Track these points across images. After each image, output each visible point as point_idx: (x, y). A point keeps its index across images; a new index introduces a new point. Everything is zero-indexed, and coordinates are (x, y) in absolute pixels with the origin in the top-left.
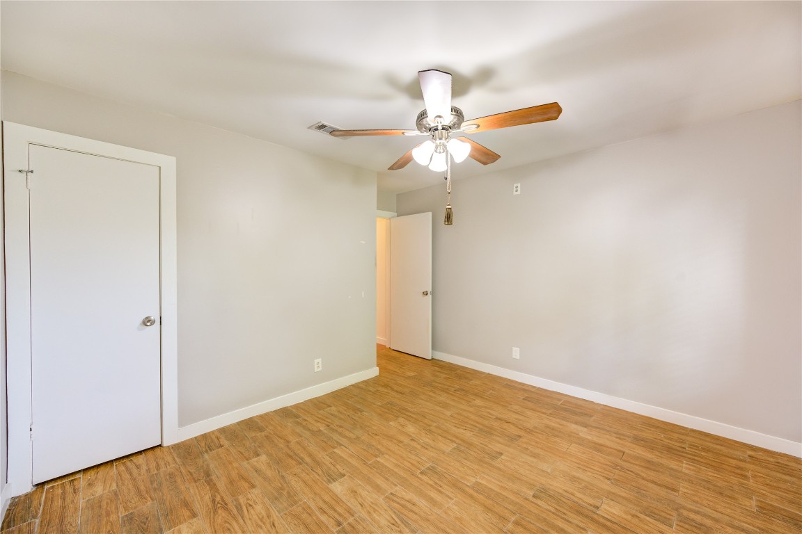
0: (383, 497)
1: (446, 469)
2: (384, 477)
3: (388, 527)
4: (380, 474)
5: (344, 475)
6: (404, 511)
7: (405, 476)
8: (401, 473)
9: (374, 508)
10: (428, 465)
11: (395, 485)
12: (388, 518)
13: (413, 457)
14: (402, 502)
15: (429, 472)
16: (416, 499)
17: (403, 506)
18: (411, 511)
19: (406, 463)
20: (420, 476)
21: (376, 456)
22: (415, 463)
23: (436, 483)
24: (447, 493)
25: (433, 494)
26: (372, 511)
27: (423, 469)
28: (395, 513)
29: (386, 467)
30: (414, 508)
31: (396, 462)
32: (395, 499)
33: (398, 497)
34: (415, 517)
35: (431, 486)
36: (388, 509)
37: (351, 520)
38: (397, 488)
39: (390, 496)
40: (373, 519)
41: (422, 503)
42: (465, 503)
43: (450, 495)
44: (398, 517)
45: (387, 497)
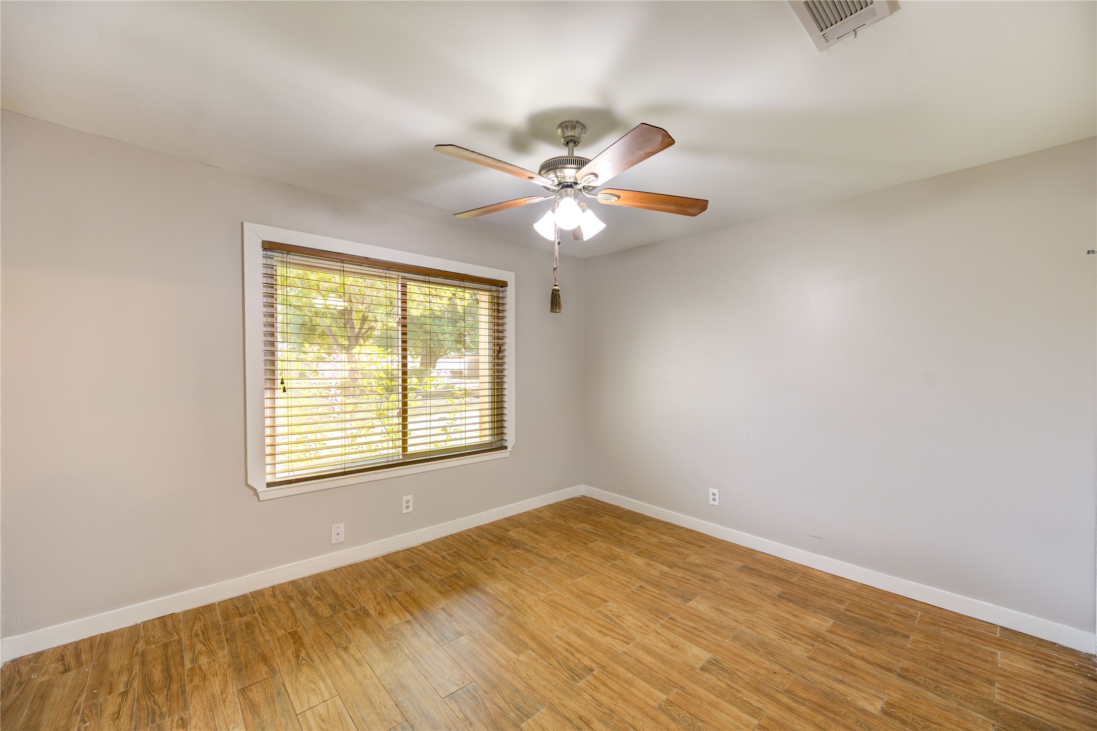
0: (637, 640)
1: (554, 674)
2: (643, 664)
3: (623, 615)
4: (651, 669)
5: (702, 669)
6: (610, 627)
7: (615, 666)
8: (621, 670)
9: (643, 629)
10: (582, 684)
11: (625, 653)
12: (623, 620)
13: (605, 699)
14: (613, 634)
15: (579, 671)
16: (599, 637)
17: (611, 630)
18: (603, 626)
19: (615, 687)
20: (594, 665)
21: (670, 702)
22: (602, 688)
23: (573, 655)
24: (560, 642)
25: (577, 641)
26: (644, 627)
27: (589, 677)
28: (620, 626)
29: (643, 680)
30: (600, 628)
31: (632, 689)
32: (622, 638)
33: (619, 639)
34: (599, 621)
35: (579, 651)
36: (627, 629)
37: (662, 622)
38: (623, 649)
39: (629, 641)
40: (640, 621)
41: (591, 632)
42: (543, 632)
43: (557, 640)
44: (616, 622)
45: (632, 640)
